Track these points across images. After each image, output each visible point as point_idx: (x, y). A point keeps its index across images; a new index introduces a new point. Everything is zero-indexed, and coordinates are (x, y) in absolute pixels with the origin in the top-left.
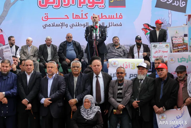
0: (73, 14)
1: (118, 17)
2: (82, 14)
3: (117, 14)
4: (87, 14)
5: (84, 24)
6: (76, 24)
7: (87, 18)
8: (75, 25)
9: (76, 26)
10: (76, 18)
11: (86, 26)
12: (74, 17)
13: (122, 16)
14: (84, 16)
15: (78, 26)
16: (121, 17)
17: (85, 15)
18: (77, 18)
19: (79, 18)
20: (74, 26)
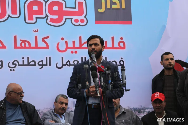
0: (15, 37)
1: (116, 45)
2: (36, 37)
3: (113, 38)
4: (48, 37)
5: (42, 61)
6: (23, 61)
7: (47, 47)
8: (21, 63)
9: (23, 65)
10: (21, 47)
11: (45, 65)
12: (18, 45)
13: (124, 43)
14: (41, 44)
15: (28, 65)
16: (122, 45)
17: (43, 40)
18: (25, 47)
19: (30, 47)
20: (19, 65)
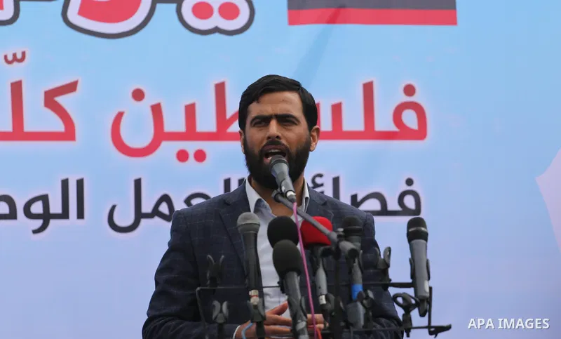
1: (384, 122)
2: (17, 88)
3: (368, 89)
4: (71, 88)
5: (45, 199)
7: (69, 134)
11: (56, 216)
13: (419, 110)
14: (38, 118)
16: (410, 119)
17: (51, 99)
